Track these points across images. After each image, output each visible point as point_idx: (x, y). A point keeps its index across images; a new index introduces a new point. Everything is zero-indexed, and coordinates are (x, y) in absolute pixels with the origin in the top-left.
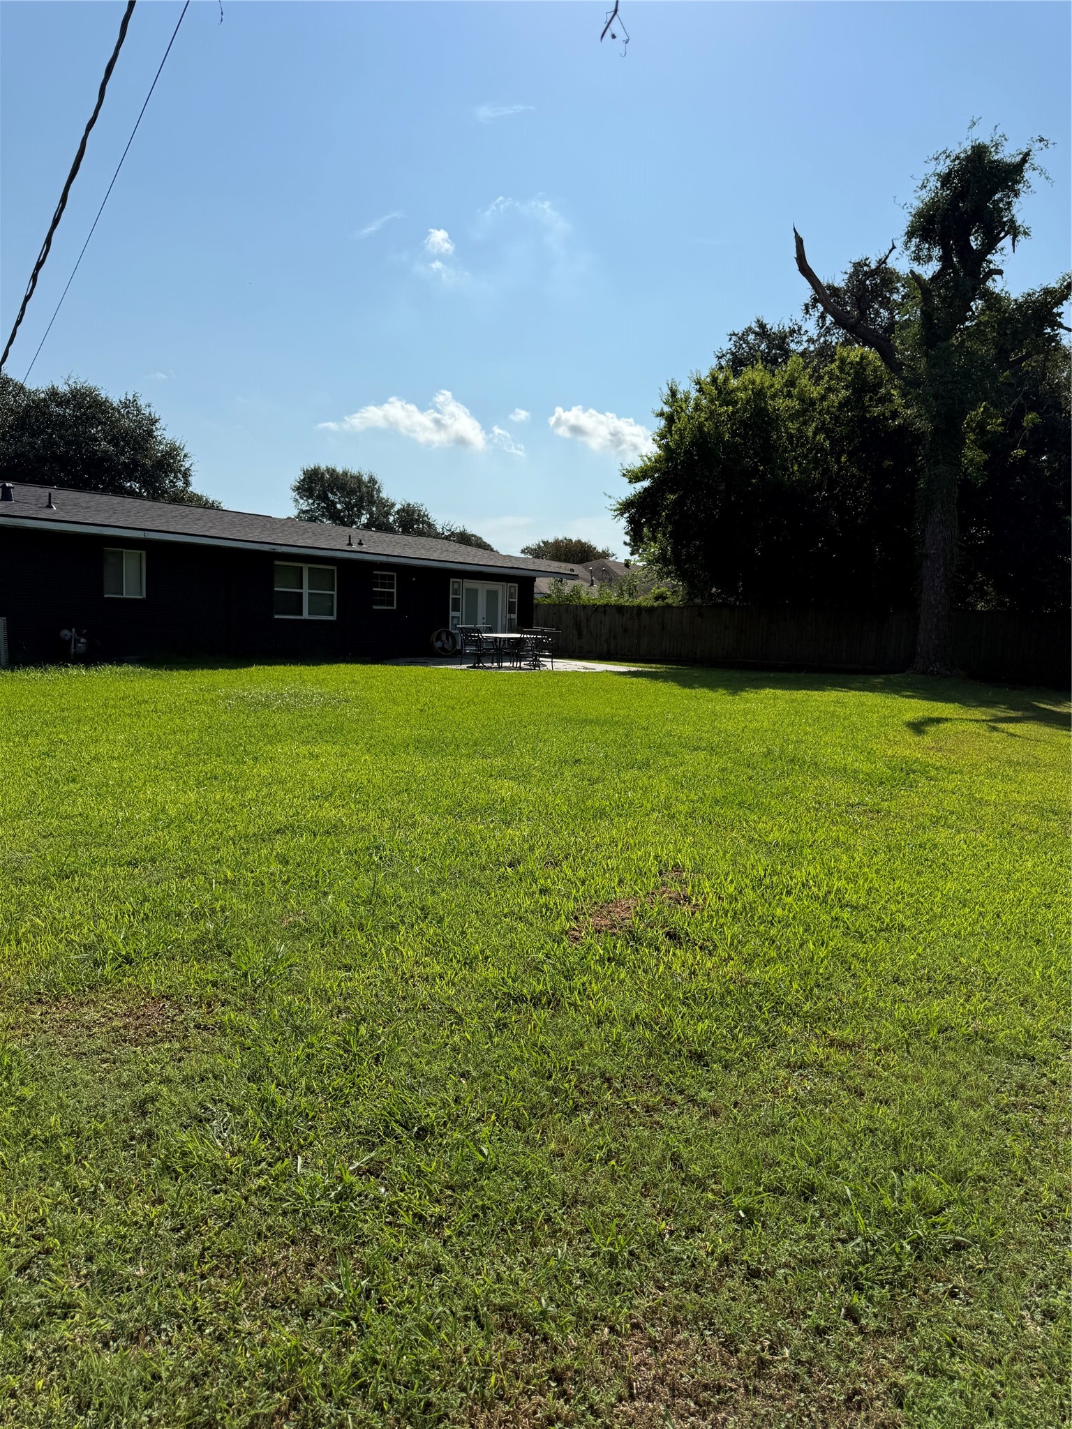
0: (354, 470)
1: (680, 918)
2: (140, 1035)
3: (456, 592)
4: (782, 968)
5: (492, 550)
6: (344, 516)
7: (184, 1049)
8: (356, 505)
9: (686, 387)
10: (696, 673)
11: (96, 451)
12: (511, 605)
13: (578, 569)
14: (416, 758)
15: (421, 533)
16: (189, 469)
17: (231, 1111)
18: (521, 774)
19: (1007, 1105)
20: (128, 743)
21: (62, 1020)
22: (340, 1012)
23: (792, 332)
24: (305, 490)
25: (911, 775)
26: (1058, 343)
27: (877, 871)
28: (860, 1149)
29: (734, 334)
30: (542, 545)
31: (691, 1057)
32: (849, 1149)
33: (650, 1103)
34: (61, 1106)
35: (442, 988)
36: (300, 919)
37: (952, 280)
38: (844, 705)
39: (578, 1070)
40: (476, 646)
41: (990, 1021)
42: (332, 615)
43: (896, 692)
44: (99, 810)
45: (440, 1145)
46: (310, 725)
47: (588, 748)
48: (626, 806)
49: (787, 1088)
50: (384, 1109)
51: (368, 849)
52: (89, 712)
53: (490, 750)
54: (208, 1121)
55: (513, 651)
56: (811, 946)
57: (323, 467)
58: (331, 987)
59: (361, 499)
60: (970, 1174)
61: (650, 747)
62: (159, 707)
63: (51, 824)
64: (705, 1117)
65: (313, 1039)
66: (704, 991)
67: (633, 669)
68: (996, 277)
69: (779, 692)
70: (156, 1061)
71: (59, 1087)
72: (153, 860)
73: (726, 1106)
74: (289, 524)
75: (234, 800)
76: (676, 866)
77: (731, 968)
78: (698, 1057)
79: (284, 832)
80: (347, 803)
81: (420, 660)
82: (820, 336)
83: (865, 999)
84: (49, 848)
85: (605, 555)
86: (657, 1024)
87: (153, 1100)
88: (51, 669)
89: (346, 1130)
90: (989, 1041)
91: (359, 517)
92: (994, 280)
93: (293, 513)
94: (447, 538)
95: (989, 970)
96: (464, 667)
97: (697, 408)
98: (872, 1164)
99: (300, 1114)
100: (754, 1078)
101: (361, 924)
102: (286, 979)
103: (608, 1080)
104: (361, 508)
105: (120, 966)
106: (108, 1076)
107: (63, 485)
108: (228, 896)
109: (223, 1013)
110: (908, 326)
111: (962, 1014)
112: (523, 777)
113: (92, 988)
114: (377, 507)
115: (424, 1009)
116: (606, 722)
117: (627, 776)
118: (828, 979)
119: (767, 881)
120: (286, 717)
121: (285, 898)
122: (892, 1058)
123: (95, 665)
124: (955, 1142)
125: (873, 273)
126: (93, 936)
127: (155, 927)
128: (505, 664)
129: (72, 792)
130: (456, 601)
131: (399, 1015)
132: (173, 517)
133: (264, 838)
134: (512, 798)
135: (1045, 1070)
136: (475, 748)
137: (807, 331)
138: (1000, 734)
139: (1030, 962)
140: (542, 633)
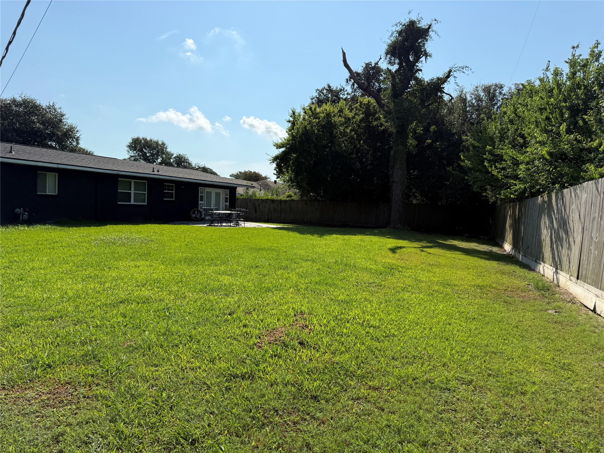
0: (155, 139)
1: (304, 335)
2: (55, 403)
3: (202, 193)
4: (348, 356)
5: (217, 175)
6: (150, 159)
7: (78, 408)
8: (156, 154)
9: (299, 110)
10: (305, 228)
11: (34, 127)
12: (226, 199)
13: (255, 184)
14: (184, 267)
15: (185, 167)
16: (79, 137)
17: (101, 438)
18: (233, 273)
19: (441, 411)
20: (49, 262)
21: (16, 397)
22: (153, 386)
23: (341, 90)
24: (133, 147)
25: (392, 270)
26: (442, 99)
27: (382, 311)
28: (385, 435)
29: (318, 90)
30: (239, 173)
31: (312, 398)
32: (380, 435)
33: (295, 420)
34: (15, 441)
35: (200, 373)
36: (133, 343)
37: (403, 72)
38: (364, 241)
39: (263, 407)
40: (211, 216)
41: (432, 375)
42: (145, 202)
43: (384, 236)
44: (34, 294)
45: (202, 447)
46: (134, 252)
47: (261, 261)
48: (279, 286)
49: (352, 409)
50: (176, 432)
51: (164, 309)
52: (29, 247)
53: (219, 262)
54: (90, 443)
55: (227, 219)
56: (359, 345)
57: (141, 137)
58: (148, 375)
59: (158, 151)
60: (429, 442)
61: (288, 260)
62: (64, 244)
63: (10, 301)
64: (319, 425)
65: (141, 400)
66: (315, 368)
67: (278, 226)
68: (420, 72)
69: (339, 236)
70: (63, 415)
71: (14, 432)
72: (61, 317)
73: (328, 420)
74: (125, 162)
75: (100, 288)
76: (301, 312)
77: (327, 357)
78: (315, 398)
79: (124, 302)
80: (153, 288)
81: (185, 222)
82: (352, 92)
83: (382, 368)
84: (9, 312)
85: (266, 178)
86: (297, 384)
87: (62, 435)
88: (10, 227)
89: (158, 443)
90: (432, 383)
91: (157, 159)
92: (419, 73)
93: (127, 156)
94: (197, 169)
95: (430, 352)
96: (205, 225)
97: (304, 119)
98: (390, 441)
99: (135, 437)
100: (339, 406)
101: (161, 345)
102: (127, 372)
103: (277, 411)
104: (158, 155)
105: (45, 369)
106: (39, 424)
107: (17, 142)
108: (98, 333)
109: (97, 390)
110: (387, 90)
111: (421, 372)
112: (233, 274)
113: (31, 381)
114: (165, 155)
115: (192, 383)
116: (268, 249)
117: (279, 273)
118: (366, 359)
119: (339, 317)
120: (123, 249)
121: (125, 334)
122: (395, 393)
123: (32, 225)
124: (422, 429)
125: (373, 68)
126: (31, 355)
127: (62, 349)
128: (224, 224)
129: (20, 285)
130: (202, 197)
131: (181, 386)
132: (71, 158)
133: (114, 306)
134: (229, 284)
135: (455, 394)
136: (212, 262)
137: (346, 90)
138: (425, 253)
139: (445, 348)
140: (240, 211)
